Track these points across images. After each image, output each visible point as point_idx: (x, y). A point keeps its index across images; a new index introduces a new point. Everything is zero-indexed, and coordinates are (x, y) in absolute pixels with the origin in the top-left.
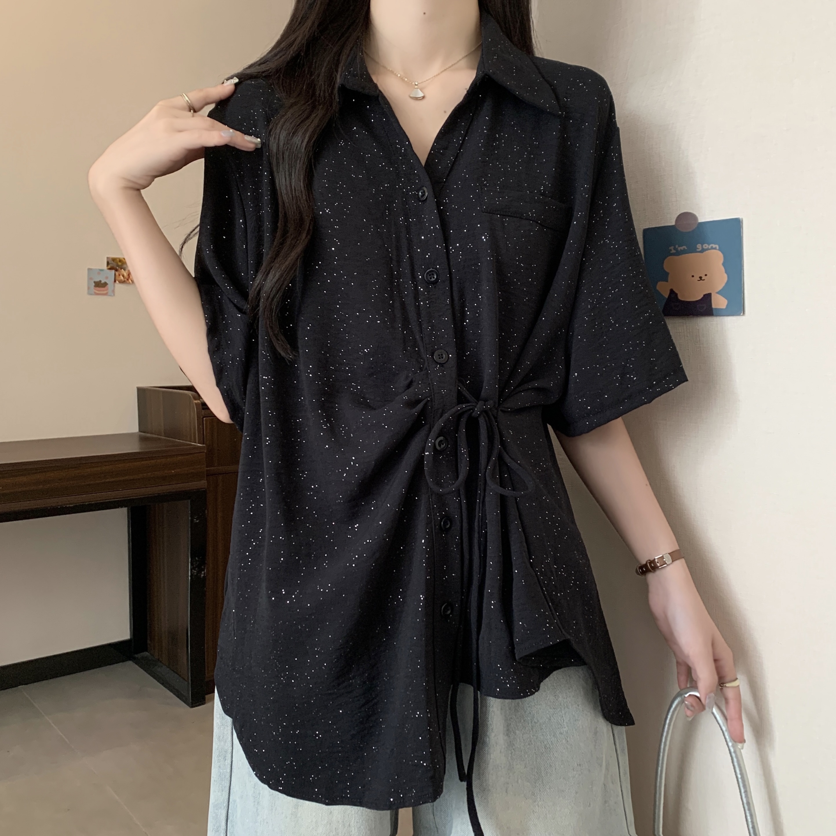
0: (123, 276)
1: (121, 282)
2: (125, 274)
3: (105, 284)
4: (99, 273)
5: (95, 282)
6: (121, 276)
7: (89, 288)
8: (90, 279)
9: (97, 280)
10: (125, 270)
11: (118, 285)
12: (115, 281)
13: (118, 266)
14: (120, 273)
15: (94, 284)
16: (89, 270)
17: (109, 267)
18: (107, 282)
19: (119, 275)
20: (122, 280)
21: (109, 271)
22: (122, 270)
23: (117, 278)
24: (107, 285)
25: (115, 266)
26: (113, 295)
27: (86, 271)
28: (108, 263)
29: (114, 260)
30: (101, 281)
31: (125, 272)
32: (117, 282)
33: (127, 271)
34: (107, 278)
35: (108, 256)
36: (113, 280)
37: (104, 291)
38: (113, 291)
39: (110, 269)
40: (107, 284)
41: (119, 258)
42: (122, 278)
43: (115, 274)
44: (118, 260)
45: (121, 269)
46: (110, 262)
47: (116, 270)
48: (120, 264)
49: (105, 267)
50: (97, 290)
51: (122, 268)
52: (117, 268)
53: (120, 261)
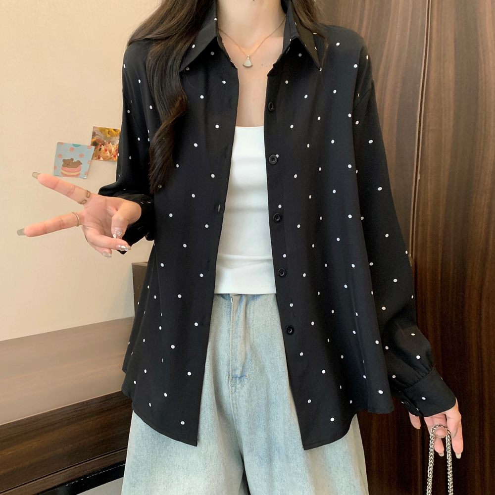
0: (110, 152)
1: (105, 159)
2: (113, 150)
3: (79, 163)
5: (64, 161)
7: (55, 168)
8: (59, 156)
9: (69, 158)
14: (107, 148)
16: (60, 144)
17: (95, 139)
19: (106, 150)
20: (108, 156)
22: (110, 144)
23: (102, 153)
26: (86, 177)
28: (94, 135)
29: (102, 130)
30: (72, 159)
31: (113, 147)
33: (115, 146)
34: (82, 155)
37: (74, 172)
42: (109, 154)
44: (107, 130)
46: (96, 133)
50: (65, 171)
51: (111, 142)
53: (109, 132)
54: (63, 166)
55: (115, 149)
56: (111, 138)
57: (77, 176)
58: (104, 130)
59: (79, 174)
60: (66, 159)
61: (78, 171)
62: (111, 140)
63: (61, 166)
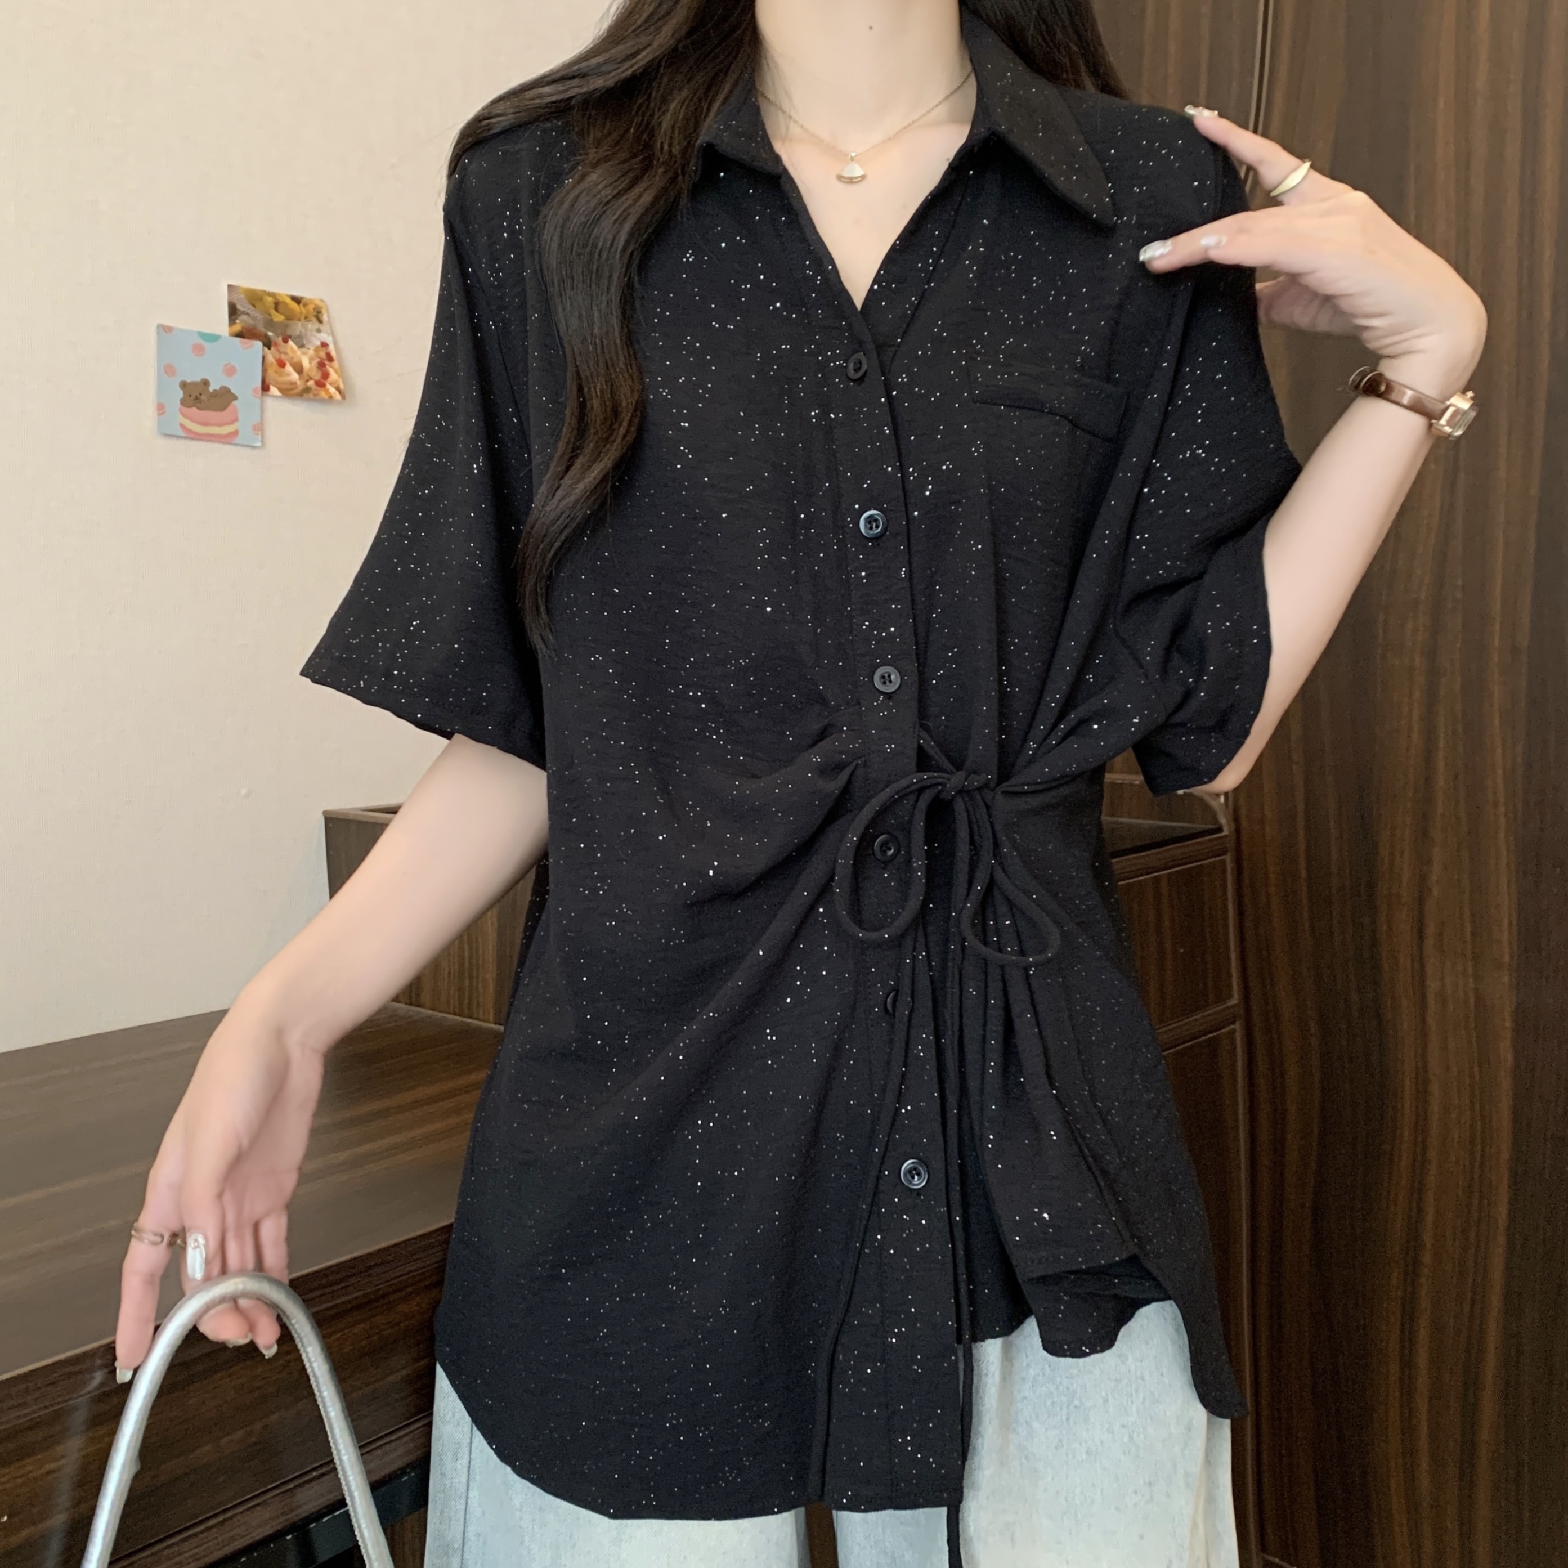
0: (299, 369)
1: (288, 392)
2: (306, 363)
3: (224, 398)
4: (198, 350)
5: (184, 385)
6: (289, 368)
7: (161, 409)
8: (168, 370)
9: (194, 377)
10: (301, 346)
11: (276, 406)
12: (265, 388)
13: (270, 324)
14: (283, 357)
15: (180, 394)
16: (164, 330)
17: (238, 327)
18: (233, 391)
19: (282, 364)
20: (294, 383)
21: (238, 340)
22: (291, 343)
23: (271, 373)
24: (235, 403)
25: (261, 329)
26: (259, 444)
27: (152, 337)
28: (233, 312)
29: (255, 298)
30: (206, 383)
31: (305, 353)
32: (274, 390)
33: (311, 352)
34: (230, 371)
35: (232, 283)
36: (259, 384)
37: (220, 425)
38: (259, 428)
39: (240, 335)
40: (235, 398)
41: (272, 295)
42: (295, 376)
43: (264, 358)
44: (270, 300)
45: (285, 341)
46: (239, 307)
47: (268, 344)
48: (278, 318)
49: (220, 324)
50: (193, 421)
51: (290, 337)
52: (270, 334)
53: (277, 305)
54: (183, 402)
55: (311, 360)
56: (287, 326)
57: (228, 439)
58: (261, 299)
59: (235, 433)
60: (189, 380)
61: (232, 422)
62: (289, 332)
63: (179, 403)
